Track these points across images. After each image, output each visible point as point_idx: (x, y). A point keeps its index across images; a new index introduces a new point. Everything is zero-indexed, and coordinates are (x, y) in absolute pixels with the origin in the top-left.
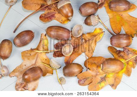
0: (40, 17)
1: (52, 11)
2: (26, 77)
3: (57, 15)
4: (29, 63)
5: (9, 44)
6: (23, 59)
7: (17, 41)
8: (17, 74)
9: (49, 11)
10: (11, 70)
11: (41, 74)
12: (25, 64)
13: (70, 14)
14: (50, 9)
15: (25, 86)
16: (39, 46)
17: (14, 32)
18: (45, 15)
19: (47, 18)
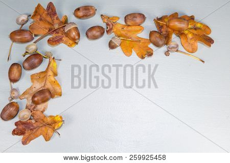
0: (48, 41)
1: (60, 34)
2: (36, 99)
3: (65, 39)
4: (38, 86)
5: (18, 68)
6: (33, 82)
7: (26, 65)
8: (27, 96)
9: (57, 35)
10: (21, 92)
11: (49, 96)
12: (35, 86)
13: (77, 37)
14: (57, 33)
15: (34, 108)
16: (47, 69)
17: (24, 56)
18: (53, 38)
19: (55, 41)
